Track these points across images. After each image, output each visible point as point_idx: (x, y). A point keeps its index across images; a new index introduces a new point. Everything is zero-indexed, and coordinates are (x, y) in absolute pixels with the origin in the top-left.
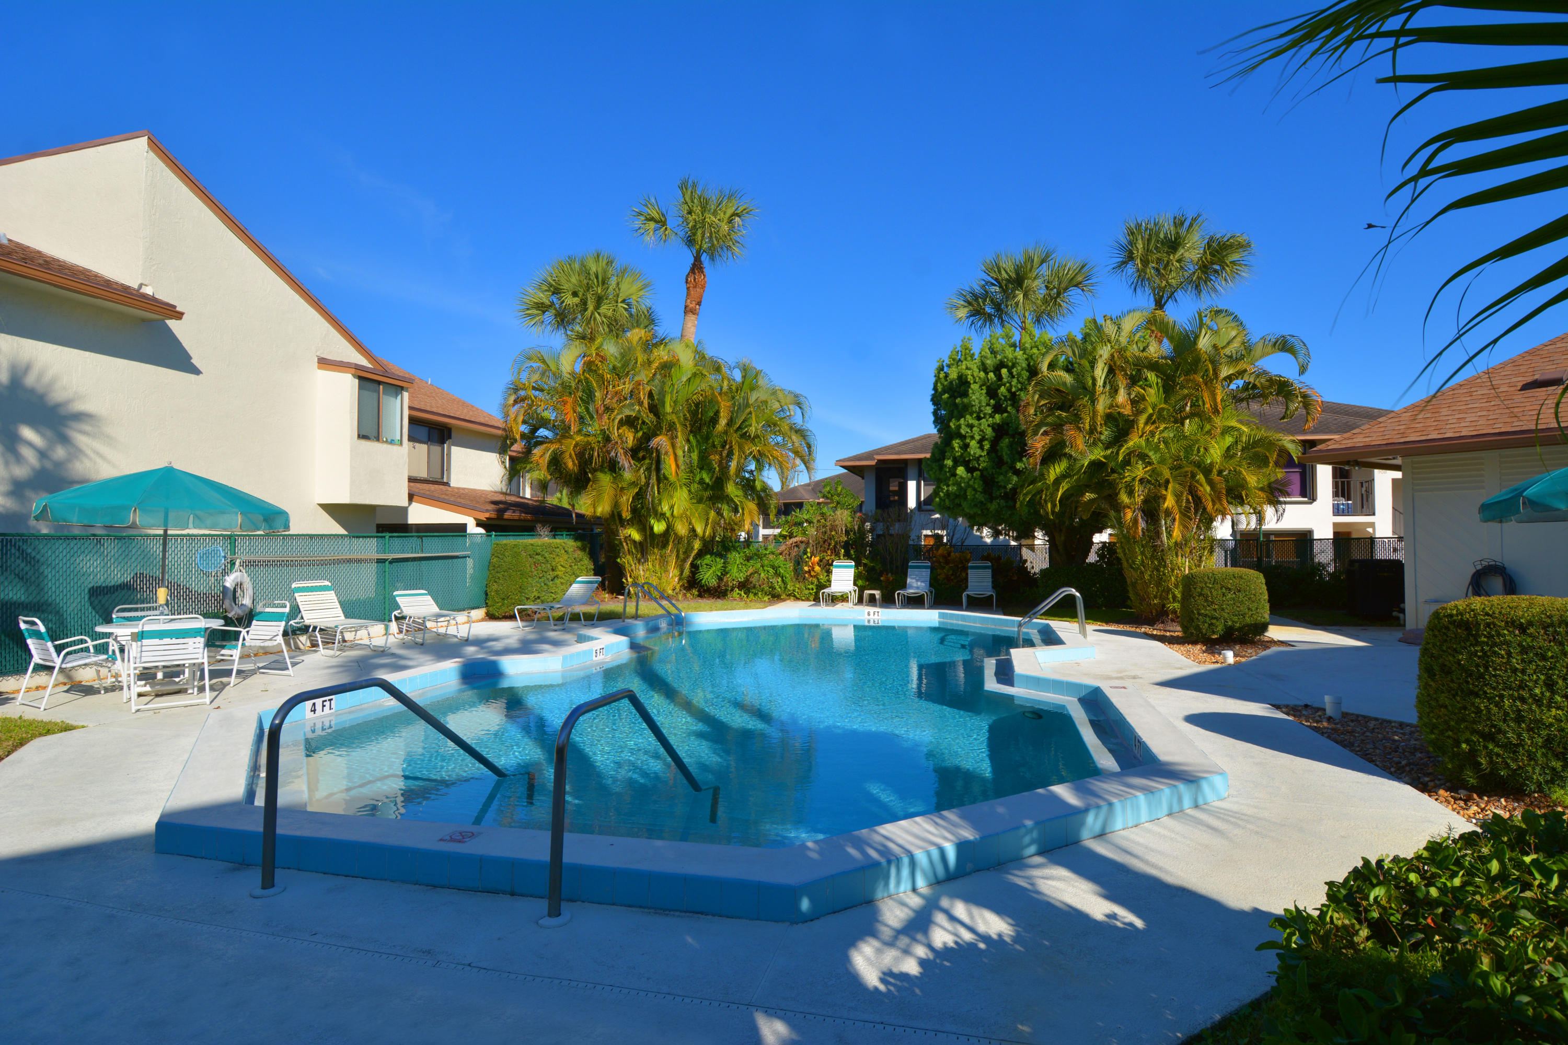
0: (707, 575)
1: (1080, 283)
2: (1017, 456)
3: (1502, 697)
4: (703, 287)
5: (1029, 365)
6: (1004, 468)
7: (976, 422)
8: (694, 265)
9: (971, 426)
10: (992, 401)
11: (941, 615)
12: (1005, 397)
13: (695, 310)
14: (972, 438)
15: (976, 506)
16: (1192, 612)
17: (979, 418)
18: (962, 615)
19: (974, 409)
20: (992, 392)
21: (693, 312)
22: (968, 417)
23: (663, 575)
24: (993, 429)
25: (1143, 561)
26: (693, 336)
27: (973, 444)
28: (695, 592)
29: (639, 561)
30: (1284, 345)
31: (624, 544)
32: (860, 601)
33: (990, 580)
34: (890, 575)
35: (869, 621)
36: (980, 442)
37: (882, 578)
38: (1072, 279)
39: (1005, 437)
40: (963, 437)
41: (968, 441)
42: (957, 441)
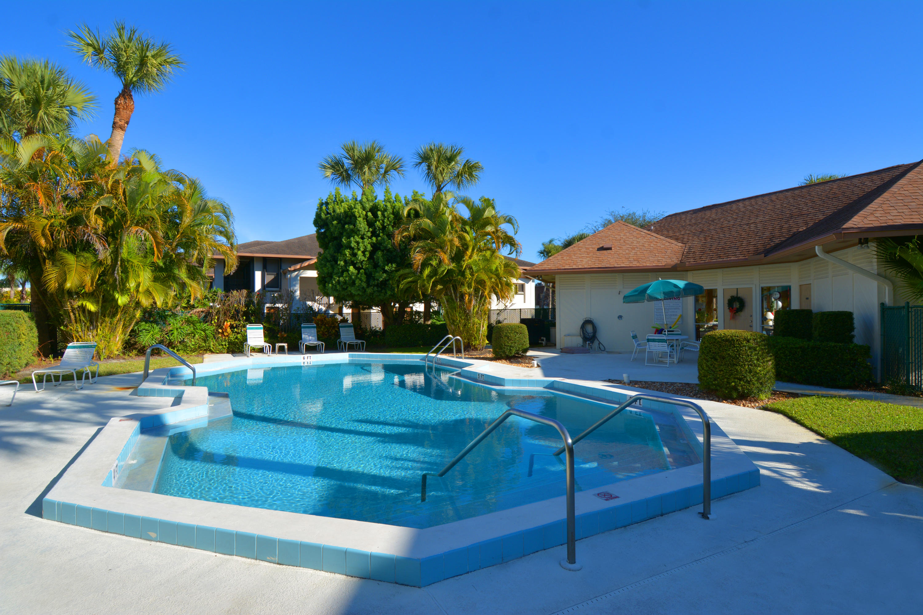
0: (147, 338)
1: (397, 169)
2: (386, 263)
3: (745, 365)
4: (132, 111)
5: (393, 211)
6: (378, 269)
7: (360, 241)
8: (124, 91)
9: (358, 243)
10: (370, 229)
11: (350, 356)
12: (379, 227)
13: (124, 127)
14: (359, 249)
15: (359, 290)
16: (502, 344)
17: (362, 238)
18: (366, 355)
19: (361, 233)
20: (370, 224)
21: (122, 128)
22: (356, 236)
23: (112, 339)
24: (372, 246)
25: (460, 321)
26: (121, 147)
27: (360, 253)
28: (135, 352)
29: (88, 329)
30: (509, 221)
31: (71, 314)
32: (274, 351)
33: (354, 334)
34: (283, 333)
35: (304, 363)
36: (363, 252)
37: (278, 335)
38: (394, 165)
39: (379, 251)
40: (352, 249)
41: (356, 251)
42: (348, 250)
